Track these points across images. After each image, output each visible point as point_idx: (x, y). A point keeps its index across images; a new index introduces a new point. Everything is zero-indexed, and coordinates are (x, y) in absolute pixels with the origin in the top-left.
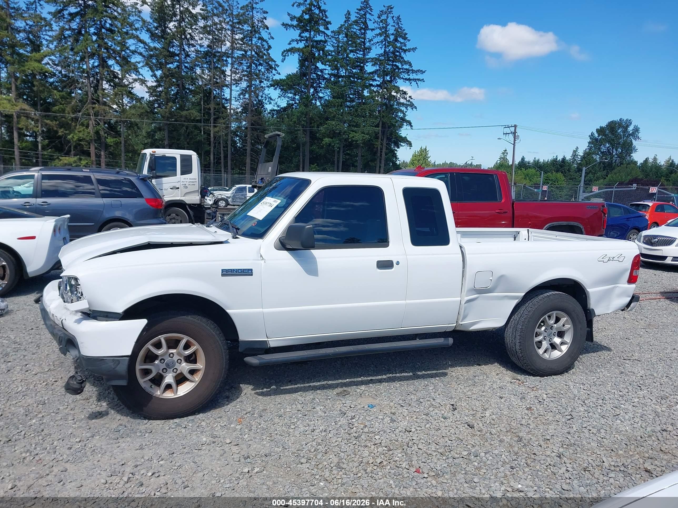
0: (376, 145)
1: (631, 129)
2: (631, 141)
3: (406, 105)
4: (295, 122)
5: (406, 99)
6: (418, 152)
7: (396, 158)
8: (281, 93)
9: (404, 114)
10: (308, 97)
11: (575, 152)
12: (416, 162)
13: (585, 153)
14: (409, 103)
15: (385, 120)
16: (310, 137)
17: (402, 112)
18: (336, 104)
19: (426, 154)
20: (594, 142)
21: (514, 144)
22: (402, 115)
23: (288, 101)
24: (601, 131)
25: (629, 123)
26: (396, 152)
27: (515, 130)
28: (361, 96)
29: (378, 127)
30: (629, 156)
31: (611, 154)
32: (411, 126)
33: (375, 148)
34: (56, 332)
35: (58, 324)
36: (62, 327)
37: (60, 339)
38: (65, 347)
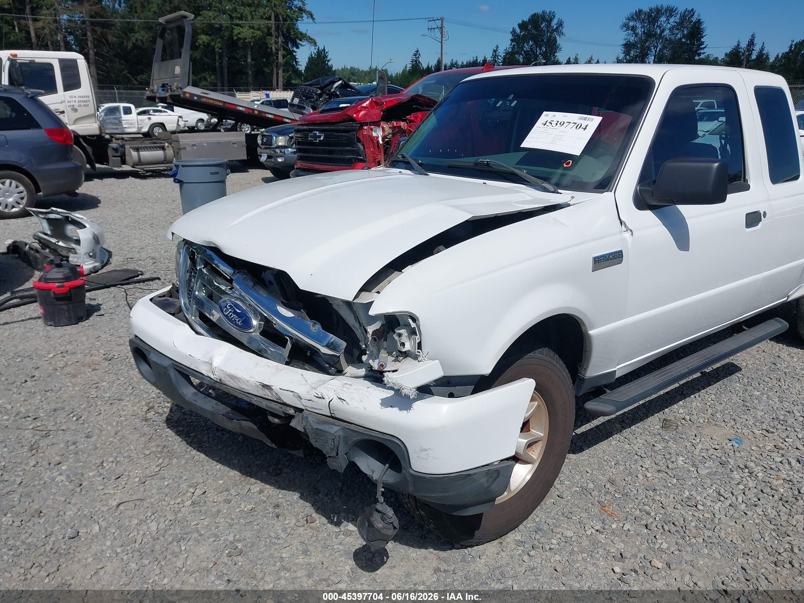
0: (270, 44)
1: (554, 23)
2: (556, 38)
6: (315, 54)
7: (296, 62)
9: (303, 2)
11: (495, 51)
12: (314, 66)
13: (507, 53)
15: (279, 10)
20: (516, 39)
21: (441, 42)
22: (301, 3)
24: (523, 26)
25: (552, 16)
26: (294, 54)
27: (442, 24)
29: (270, 20)
30: (554, 55)
32: (313, 19)
33: (268, 48)
34: (315, 426)
35: (303, 407)
36: (329, 415)
37: (336, 442)
38: (346, 454)
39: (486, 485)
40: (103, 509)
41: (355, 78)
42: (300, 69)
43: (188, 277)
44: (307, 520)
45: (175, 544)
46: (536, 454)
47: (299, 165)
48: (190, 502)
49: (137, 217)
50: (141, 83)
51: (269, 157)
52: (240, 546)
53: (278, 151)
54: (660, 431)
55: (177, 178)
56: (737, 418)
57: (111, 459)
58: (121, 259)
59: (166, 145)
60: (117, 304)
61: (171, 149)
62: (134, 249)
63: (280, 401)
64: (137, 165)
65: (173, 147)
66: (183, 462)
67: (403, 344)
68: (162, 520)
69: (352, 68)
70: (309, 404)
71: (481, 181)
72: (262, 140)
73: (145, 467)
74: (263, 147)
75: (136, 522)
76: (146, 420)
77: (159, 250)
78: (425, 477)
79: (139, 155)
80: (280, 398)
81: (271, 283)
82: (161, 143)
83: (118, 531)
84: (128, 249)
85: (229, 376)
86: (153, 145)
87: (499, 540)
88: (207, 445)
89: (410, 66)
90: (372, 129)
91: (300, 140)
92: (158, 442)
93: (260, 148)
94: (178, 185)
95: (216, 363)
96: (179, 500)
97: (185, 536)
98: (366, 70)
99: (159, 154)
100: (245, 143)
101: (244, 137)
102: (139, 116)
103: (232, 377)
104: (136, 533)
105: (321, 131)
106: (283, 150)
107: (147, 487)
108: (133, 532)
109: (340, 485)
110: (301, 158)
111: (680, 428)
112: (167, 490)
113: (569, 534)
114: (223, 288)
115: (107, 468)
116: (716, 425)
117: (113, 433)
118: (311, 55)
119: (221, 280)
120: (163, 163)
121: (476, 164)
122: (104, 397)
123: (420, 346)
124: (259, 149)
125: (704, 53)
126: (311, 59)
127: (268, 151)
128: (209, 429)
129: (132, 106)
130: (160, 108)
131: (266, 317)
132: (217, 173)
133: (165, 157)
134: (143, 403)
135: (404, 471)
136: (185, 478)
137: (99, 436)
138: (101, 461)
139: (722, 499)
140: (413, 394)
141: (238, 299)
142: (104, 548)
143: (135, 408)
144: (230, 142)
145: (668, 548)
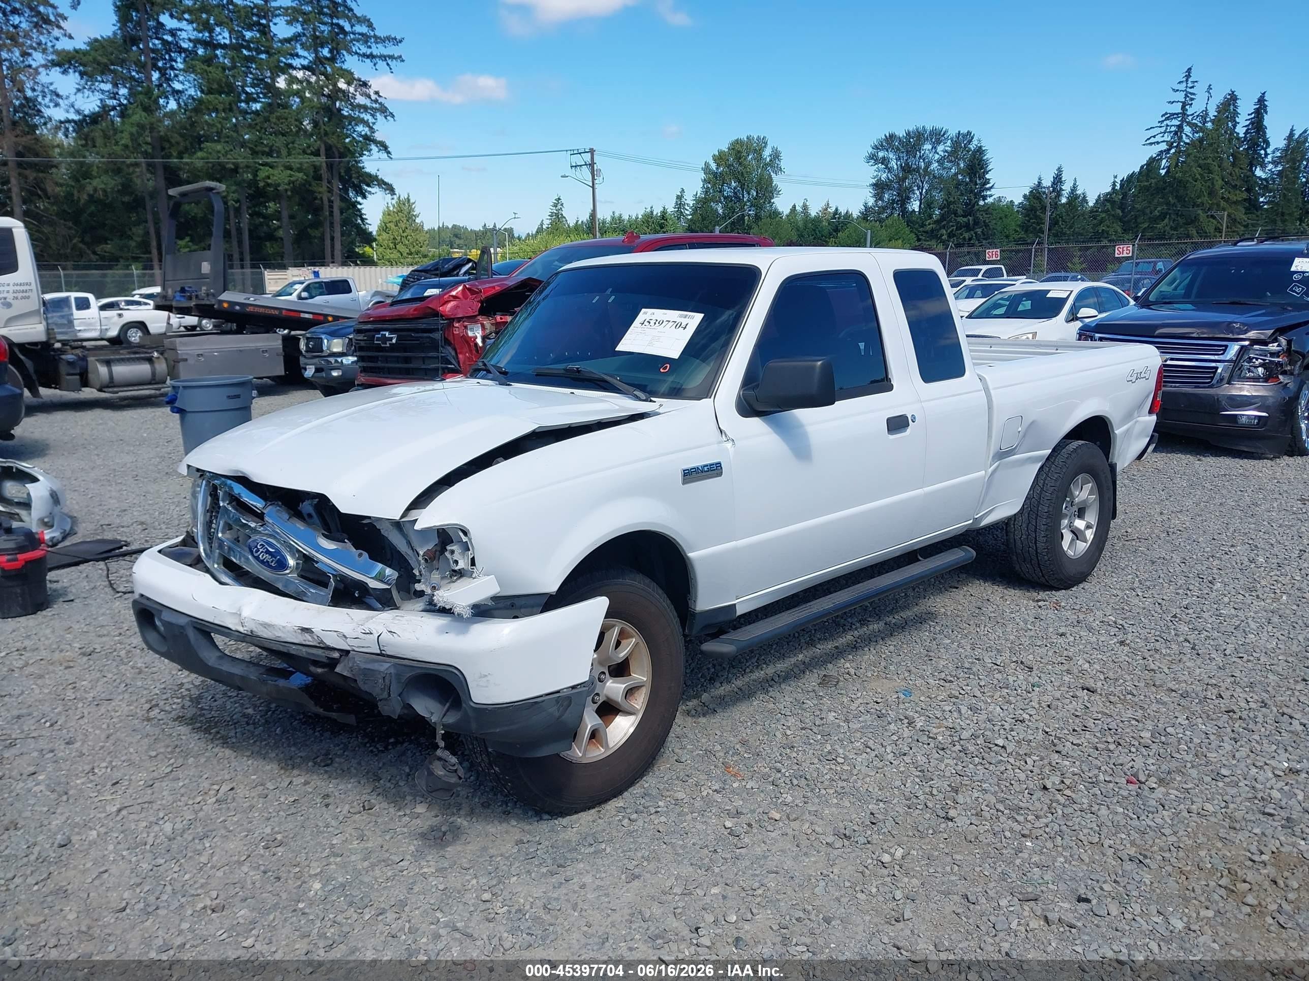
0: (320, 193)
1: (767, 153)
2: (770, 177)
3: (372, 109)
4: (126, 146)
5: (369, 96)
6: (394, 206)
7: (363, 220)
8: (83, 82)
9: (371, 128)
10: (148, 92)
11: (679, 197)
12: (392, 225)
13: (698, 200)
14: (377, 106)
15: (332, 140)
16: (166, 179)
17: (366, 123)
18: (220, 107)
19: (411, 210)
20: (714, 179)
21: (593, 187)
22: (367, 129)
23: (101, 100)
24: (720, 158)
25: (763, 143)
26: (359, 207)
27: (592, 158)
28: (270, 89)
29: (319, 155)
30: (770, 202)
31: (739, 200)
32: (389, 153)
33: (316, 198)
34: (363, 666)
35: (349, 648)
36: (379, 652)
37: (387, 681)
38: (399, 696)
39: (557, 714)
40: (99, 815)
41: (461, 242)
42: (370, 230)
43: (208, 518)
44: (364, 806)
45: (197, 841)
46: (639, 702)
47: (362, 379)
48: (214, 800)
49: (112, 467)
50: (102, 258)
51: (318, 370)
52: (279, 837)
53: (332, 360)
54: (816, 688)
55: (176, 405)
56: (913, 669)
57: (104, 764)
58: (91, 527)
59: (156, 354)
60: (92, 585)
61: (164, 361)
62: (110, 512)
63: (321, 645)
64: (108, 387)
65: (166, 359)
66: (203, 760)
67: (456, 562)
68: (179, 820)
69: (454, 226)
70: (355, 643)
71: (570, 390)
72: (307, 345)
73: (151, 769)
74: (309, 355)
75: (144, 824)
76: (149, 720)
77: (151, 512)
78: (486, 709)
79: (111, 373)
80: (322, 642)
81: (310, 516)
82: (146, 353)
83: (122, 835)
84: (101, 513)
85: (261, 625)
86: (133, 356)
87: (597, 809)
88: (234, 740)
89: (549, 222)
90: (466, 327)
91: (362, 344)
92: (167, 742)
93: (305, 357)
94: (177, 416)
95: (246, 613)
96: (199, 799)
97: (209, 833)
98: (477, 229)
99: (142, 369)
100: (281, 351)
101: (280, 342)
102: (102, 312)
103: (266, 625)
104: (145, 835)
105: (392, 331)
106: (339, 360)
107: (156, 790)
108: (142, 833)
109: (407, 770)
110: (364, 370)
111: (841, 684)
112: (182, 791)
113: (680, 795)
114: (253, 525)
115: (100, 773)
116: (886, 678)
117: (103, 737)
118: (388, 207)
119: (251, 517)
120: (150, 384)
121: (566, 370)
122: (86, 698)
123: (473, 563)
124: (302, 360)
125: (991, 196)
126: (387, 213)
127: (316, 360)
128: (235, 723)
129: (91, 297)
130: (136, 298)
131: (304, 554)
132: (238, 396)
133: (154, 373)
134: (143, 700)
135: (464, 705)
136: (206, 776)
137: (84, 742)
138: (91, 766)
139: (868, 750)
140: (467, 613)
141: (270, 536)
142: (106, 853)
143: (132, 708)
144: (257, 349)
145: (793, 802)
